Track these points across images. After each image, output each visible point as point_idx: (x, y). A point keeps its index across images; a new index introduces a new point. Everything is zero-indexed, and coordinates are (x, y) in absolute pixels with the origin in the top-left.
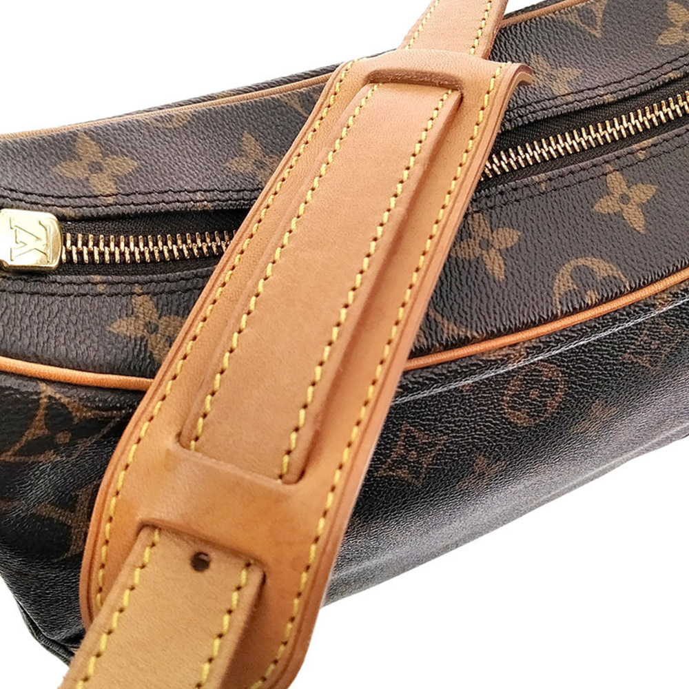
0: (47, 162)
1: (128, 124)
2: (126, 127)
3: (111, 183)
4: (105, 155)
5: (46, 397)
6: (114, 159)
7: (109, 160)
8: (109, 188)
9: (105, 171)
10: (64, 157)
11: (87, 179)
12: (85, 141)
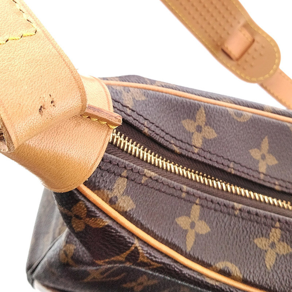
0: (182, 116)
1: (223, 111)
2: (222, 112)
3: (201, 141)
4: (206, 124)
5: (134, 247)
6: (208, 128)
7: (206, 128)
8: (199, 143)
9: (201, 133)
10: (189, 116)
11: (193, 133)
12: (202, 112)
